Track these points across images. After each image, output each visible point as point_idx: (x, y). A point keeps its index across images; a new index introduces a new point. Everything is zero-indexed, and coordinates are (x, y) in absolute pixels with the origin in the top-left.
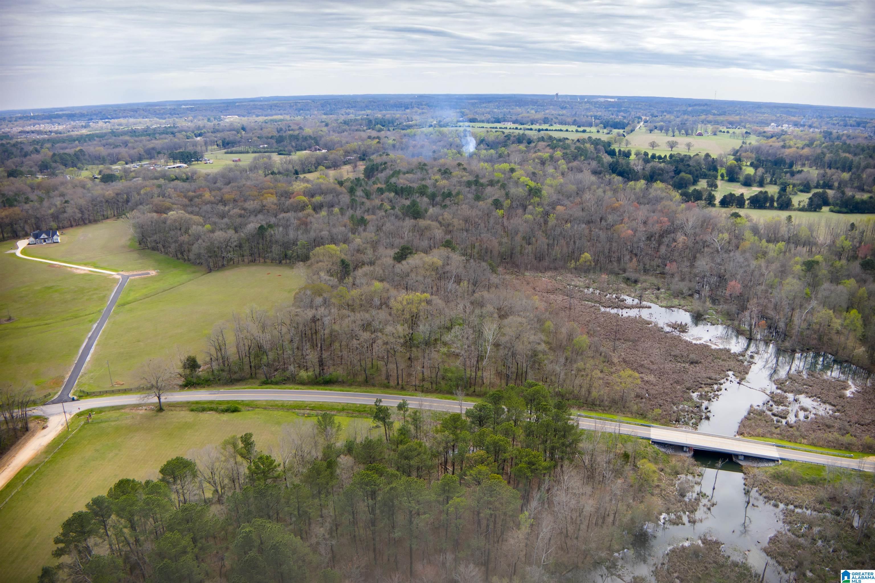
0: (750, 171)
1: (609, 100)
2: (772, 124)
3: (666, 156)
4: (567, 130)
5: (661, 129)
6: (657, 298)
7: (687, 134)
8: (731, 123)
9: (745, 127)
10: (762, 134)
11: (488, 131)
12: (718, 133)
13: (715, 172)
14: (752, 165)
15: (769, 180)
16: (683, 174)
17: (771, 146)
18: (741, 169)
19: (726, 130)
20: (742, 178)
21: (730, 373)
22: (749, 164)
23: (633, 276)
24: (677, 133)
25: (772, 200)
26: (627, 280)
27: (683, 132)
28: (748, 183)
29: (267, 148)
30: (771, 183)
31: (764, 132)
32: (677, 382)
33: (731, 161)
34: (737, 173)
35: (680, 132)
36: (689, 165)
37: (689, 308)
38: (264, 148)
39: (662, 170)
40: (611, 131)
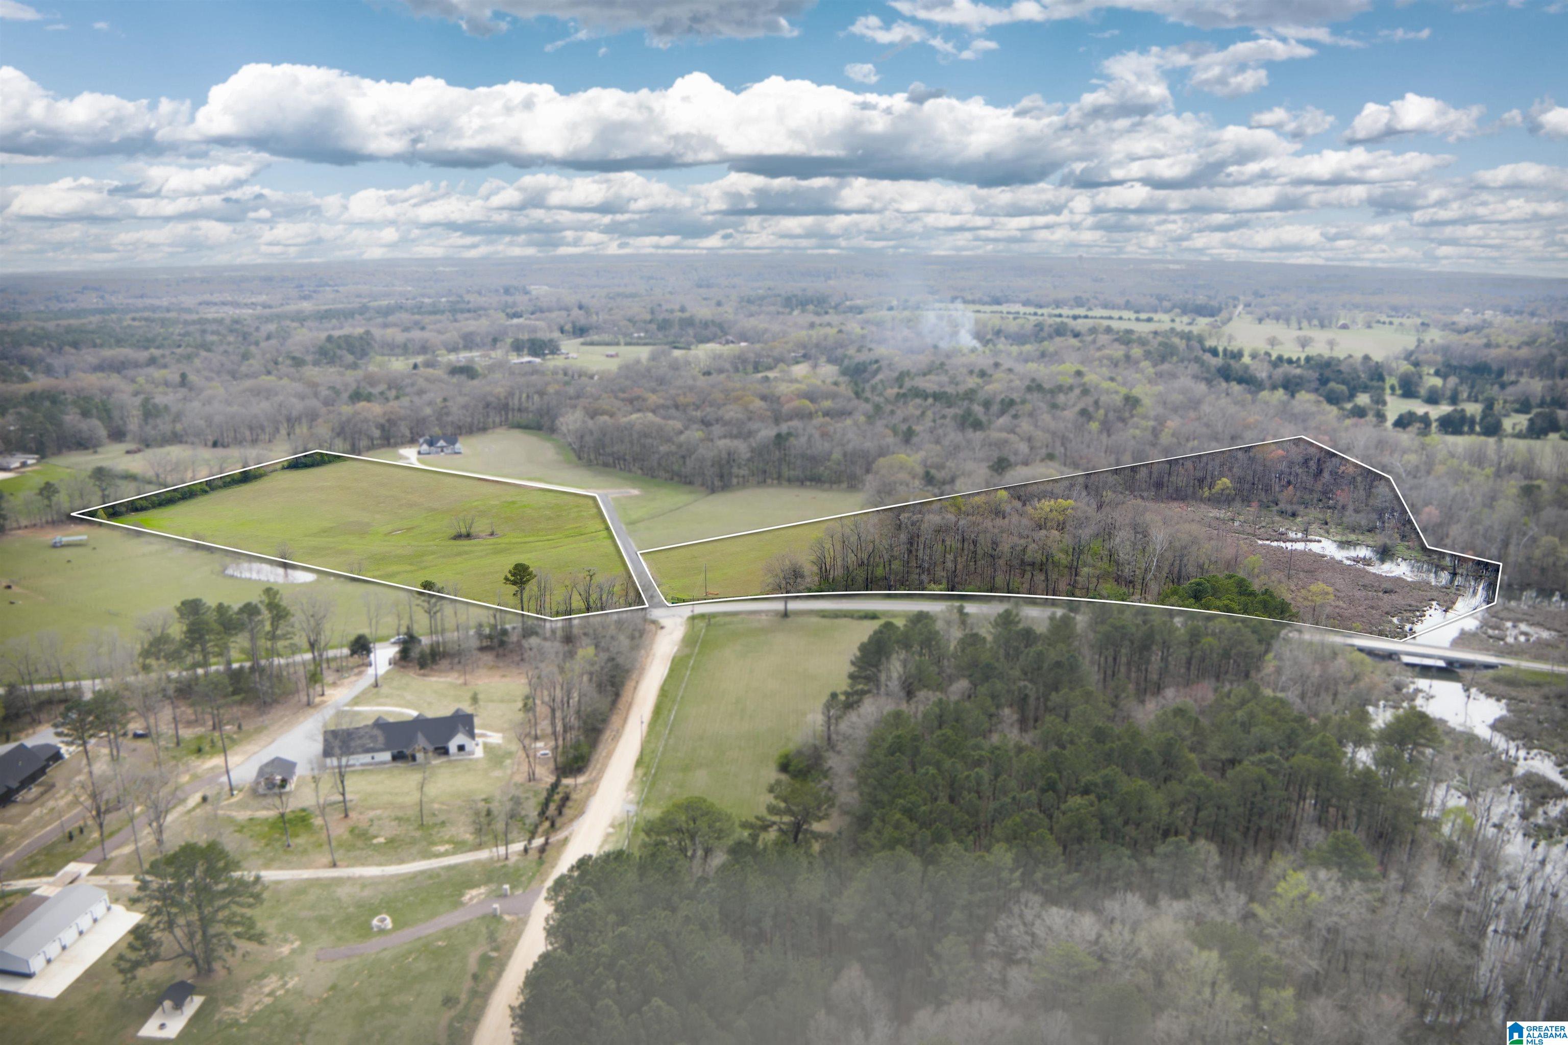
0: (1438, 382)
1: (1171, 266)
2: (1467, 310)
3: (1299, 359)
4: (1120, 318)
5: (1277, 318)
6: (1328, 532)
7: (1322, 326)
8: (1395, 309)
9: (1419, 315)
10: (1451, 327)
11: (1002, 318)
12: (1374, 325)
13: (1380, 383)
14: (1437, 373)
15: (1465, 395)
16: (1332, 385)
17: (1467, 344)
18: (1421, 377)
19: (1387, 320)
20: (1423, 392)
21: (1434, 603)
22: (1432, 371)
23: (1289, 508)
24: (1305, 324)
25: (1472, 422)
26: (1282, 513)
27: (1316, 322)
28: (1433, 399)
29: (645, 338)
30: (1469, 399)
31: (1454, 323)
32: (1372, 608)
33: (1405, 367)
34: (1417, 385)
35: (1310, 322)
36: (1340, 372)
37: (1372, 543)
38: (639, 338)
39: (1300, 377)
40: (1194, 320)
